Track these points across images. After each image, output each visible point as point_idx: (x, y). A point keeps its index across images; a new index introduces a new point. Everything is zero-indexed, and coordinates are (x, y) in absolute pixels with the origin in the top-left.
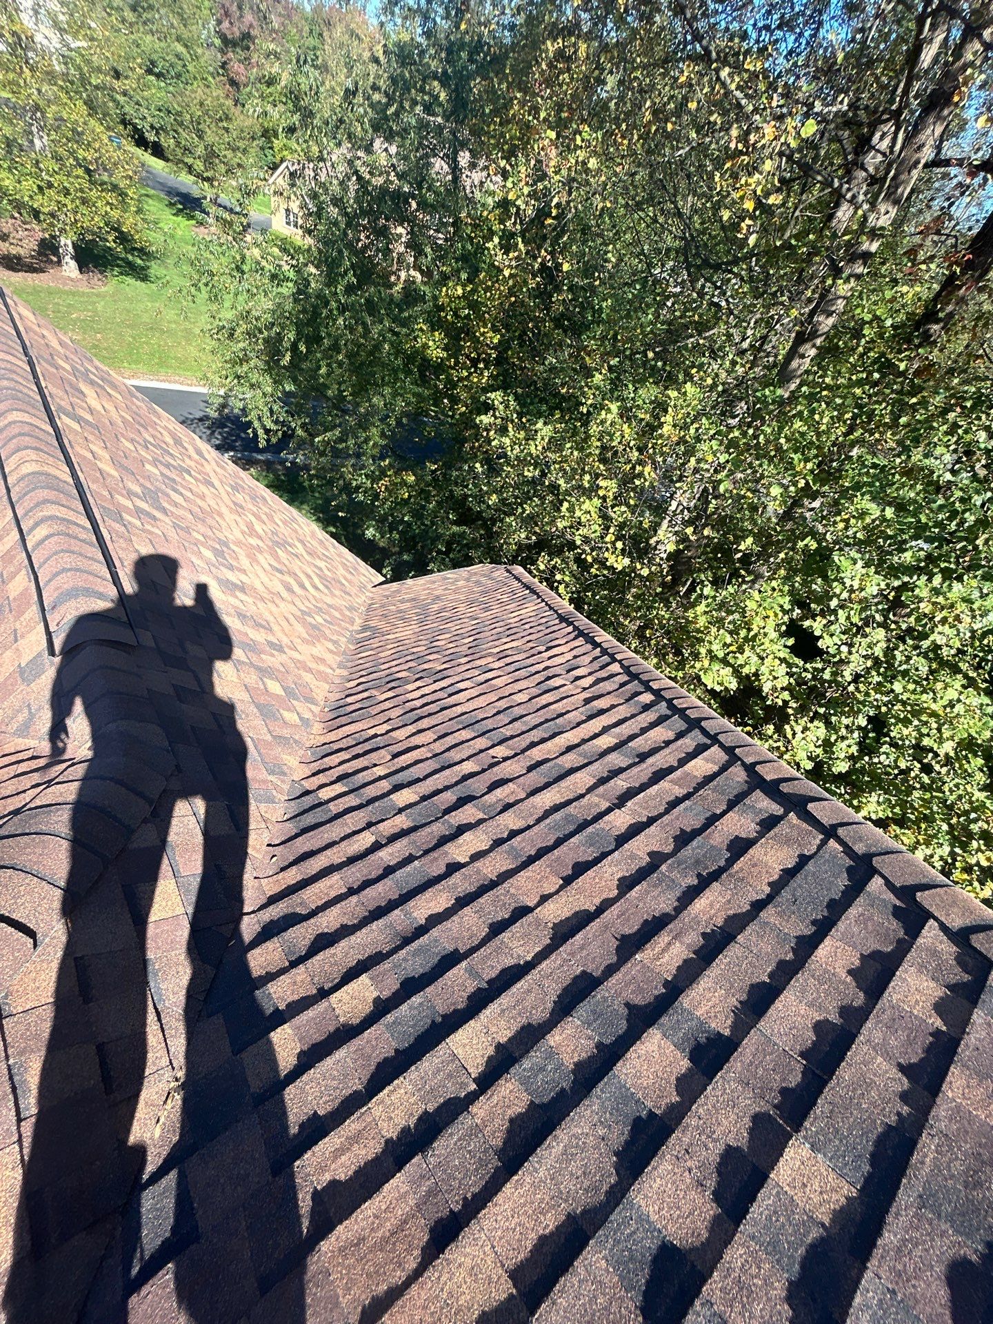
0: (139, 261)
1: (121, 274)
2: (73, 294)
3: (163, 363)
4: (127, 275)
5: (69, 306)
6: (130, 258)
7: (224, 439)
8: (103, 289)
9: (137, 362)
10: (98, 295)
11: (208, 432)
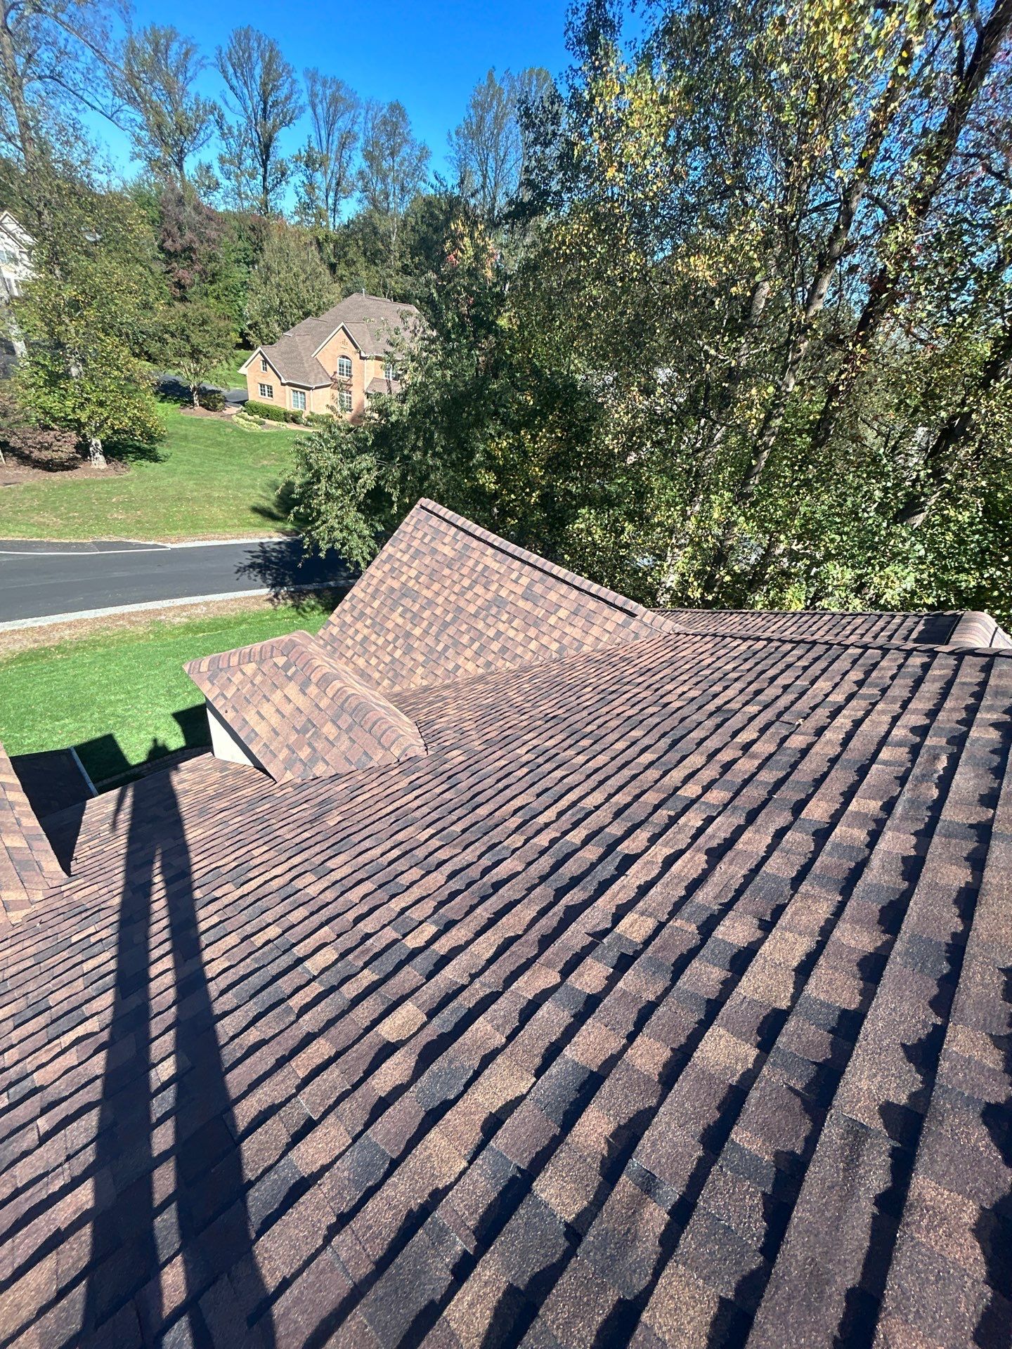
0: (145, 445)
1: (136, 459)
2: (107, 482)
3: (195, 526)
4: (141, 459)
5: (108, 492)
7: (275, 578)
8: (129, 474)
9: (176, 529)
10: (127, 479)
11: (260, 575)
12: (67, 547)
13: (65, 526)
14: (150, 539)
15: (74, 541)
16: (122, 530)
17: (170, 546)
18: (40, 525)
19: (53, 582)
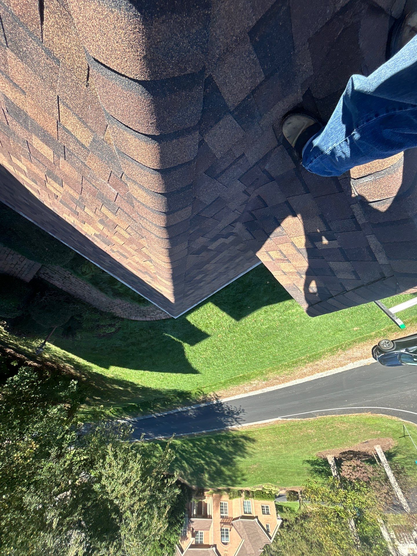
0: (317, 467)
1: (317, 460)
2: (324, 448)
3: (274, 430)
4: (315, 461)
5: (320, 443)
6: (321, 467)
7: (223, 408)
8: (315, 454)
9: (281, 427)
10: (315, 451)
11: (230, 409)
12: (327, 413)
13: (332, 423)
14: (291, 421)
15: (325, 416)
16: (306, 424)
17: (279, 419)
18: (344, 423)
19: (324, 396)
